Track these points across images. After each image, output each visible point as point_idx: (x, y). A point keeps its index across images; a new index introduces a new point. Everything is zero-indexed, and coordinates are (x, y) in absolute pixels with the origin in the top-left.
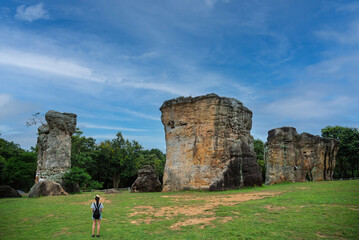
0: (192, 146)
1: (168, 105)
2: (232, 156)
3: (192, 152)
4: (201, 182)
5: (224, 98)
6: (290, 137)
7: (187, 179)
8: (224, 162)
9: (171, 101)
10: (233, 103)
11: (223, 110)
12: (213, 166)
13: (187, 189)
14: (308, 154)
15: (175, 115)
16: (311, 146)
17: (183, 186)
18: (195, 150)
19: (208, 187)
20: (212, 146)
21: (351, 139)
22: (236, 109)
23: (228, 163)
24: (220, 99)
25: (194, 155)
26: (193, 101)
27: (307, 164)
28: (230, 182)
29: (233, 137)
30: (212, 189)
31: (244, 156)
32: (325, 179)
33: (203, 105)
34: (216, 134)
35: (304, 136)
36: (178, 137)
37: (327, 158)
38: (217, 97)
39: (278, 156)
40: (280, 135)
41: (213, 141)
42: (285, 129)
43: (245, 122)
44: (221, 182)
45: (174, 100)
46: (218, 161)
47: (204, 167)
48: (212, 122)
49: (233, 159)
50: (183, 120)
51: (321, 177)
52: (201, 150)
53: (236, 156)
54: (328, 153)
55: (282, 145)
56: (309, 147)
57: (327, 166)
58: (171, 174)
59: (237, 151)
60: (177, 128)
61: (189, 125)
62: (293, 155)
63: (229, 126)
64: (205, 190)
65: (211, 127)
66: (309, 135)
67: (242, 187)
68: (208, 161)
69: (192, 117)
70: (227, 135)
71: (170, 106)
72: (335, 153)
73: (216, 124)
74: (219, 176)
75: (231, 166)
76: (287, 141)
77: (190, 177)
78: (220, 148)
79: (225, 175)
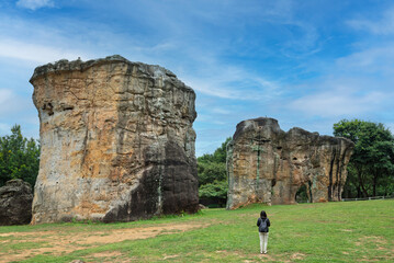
0: (79, 146)
1: (41, 75)
2: (147, 164)
3: (80, 156)
4: (92, 208)
5: (137, 65)
6: (267, 134)
7: (69, 203)
8: (134, 172)
9: (45, 67)
10: (157, 73)
11: (137, 85)
12: (114, 180)
13: (67, 220)
14: (300, 161)
15: (54, 93)
16: (305, 149)
17: (62, 214)
18: (85, 152)
19: (103, 215)
20: (113, 145)
21: (373, 139)
22: (160, 84)
23: (140, 175)
24: (131, 65)
25: (83, 160)
26: (83, 68)
27: (297, 177)
28: (141, 207)
29: (153, 131)
30: (110, 219)
31: (167, 163)
32: (330, 199)
33: (100, 76)
34: (121, 125)
35: (294, 133)
36: (57, 129)
37: (335, 167)
38: (124, 62)
39: (248, 164)
40: (251, 130)
41: (115, 137)
42: (261, 121)
43: (178, 106)
44: (126, 206)
45: (50, 65)
46: (124, 171)
47: (97, 182)
48: (115, 105)
49: (150, 168)
50: (67, 101)
51: (324, 196)
52: (95, 154)
53: (155, 163)
54: (336, 160)
55: (255, 146)
56: (302, 151)
57: (334, 180)
58: (42, 194)
59: (157, 155)
60: (57, 114)
61: (77, 110)
62: (270, 162)
63: (147, 112)
64: (97, 221)
65: (112, 113)
66: (303, 132)
67: (159, 217)
68: (105, 171)
69: (83, 95)
70: (141, 128)
71: (45, 76)
72: (346, 160)
73: (122, 109)
74: (123, 196)
75: (144, 181)
76: (262, 141)
77: (74, 198)
78: (127, 150)
79: (134, 194)
